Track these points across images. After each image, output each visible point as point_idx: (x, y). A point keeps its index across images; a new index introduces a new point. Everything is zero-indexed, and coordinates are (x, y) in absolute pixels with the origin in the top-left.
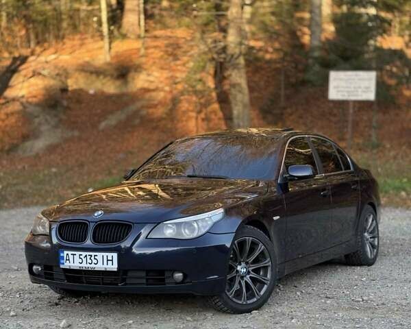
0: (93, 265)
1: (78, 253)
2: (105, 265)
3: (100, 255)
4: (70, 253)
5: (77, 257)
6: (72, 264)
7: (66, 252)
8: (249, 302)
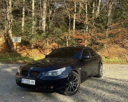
0: (29, 83)
1: (25, 79)
2: (32, 84)
3: (31, 80)
4: (23, 79)
5: (25, 80)
6: (24, 82)
7: (22, 79)
8: (71, 93)
